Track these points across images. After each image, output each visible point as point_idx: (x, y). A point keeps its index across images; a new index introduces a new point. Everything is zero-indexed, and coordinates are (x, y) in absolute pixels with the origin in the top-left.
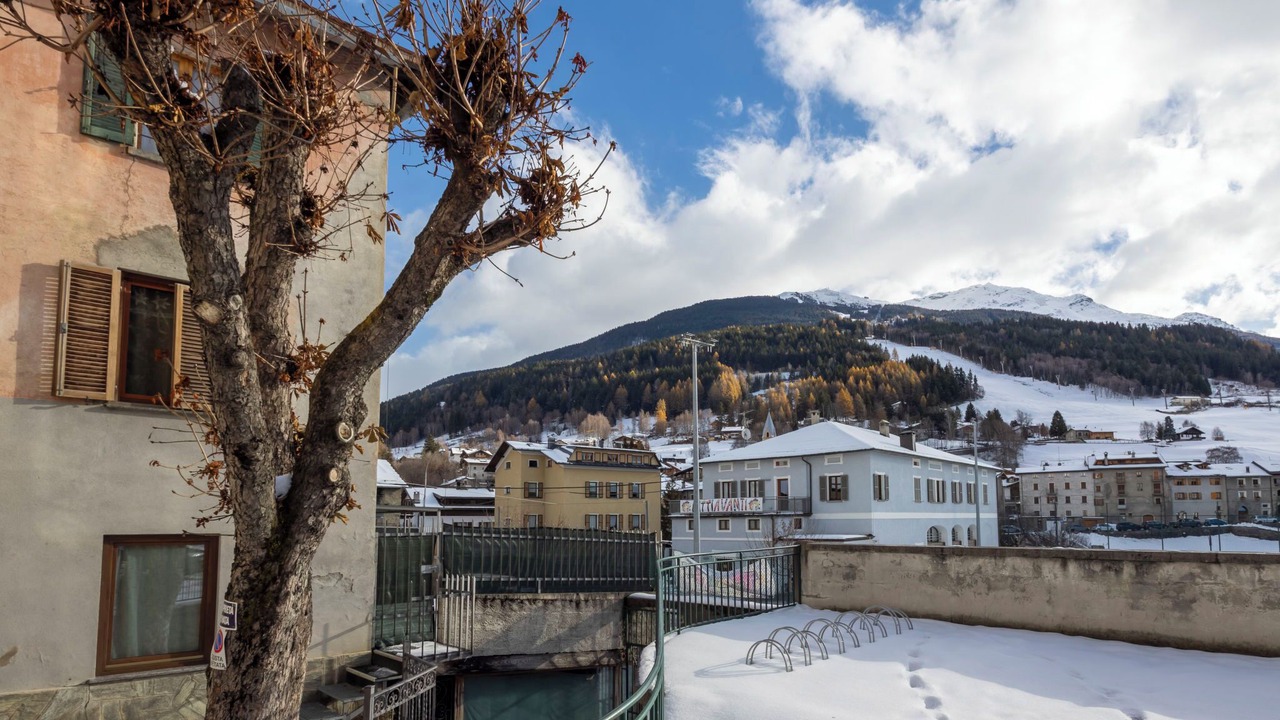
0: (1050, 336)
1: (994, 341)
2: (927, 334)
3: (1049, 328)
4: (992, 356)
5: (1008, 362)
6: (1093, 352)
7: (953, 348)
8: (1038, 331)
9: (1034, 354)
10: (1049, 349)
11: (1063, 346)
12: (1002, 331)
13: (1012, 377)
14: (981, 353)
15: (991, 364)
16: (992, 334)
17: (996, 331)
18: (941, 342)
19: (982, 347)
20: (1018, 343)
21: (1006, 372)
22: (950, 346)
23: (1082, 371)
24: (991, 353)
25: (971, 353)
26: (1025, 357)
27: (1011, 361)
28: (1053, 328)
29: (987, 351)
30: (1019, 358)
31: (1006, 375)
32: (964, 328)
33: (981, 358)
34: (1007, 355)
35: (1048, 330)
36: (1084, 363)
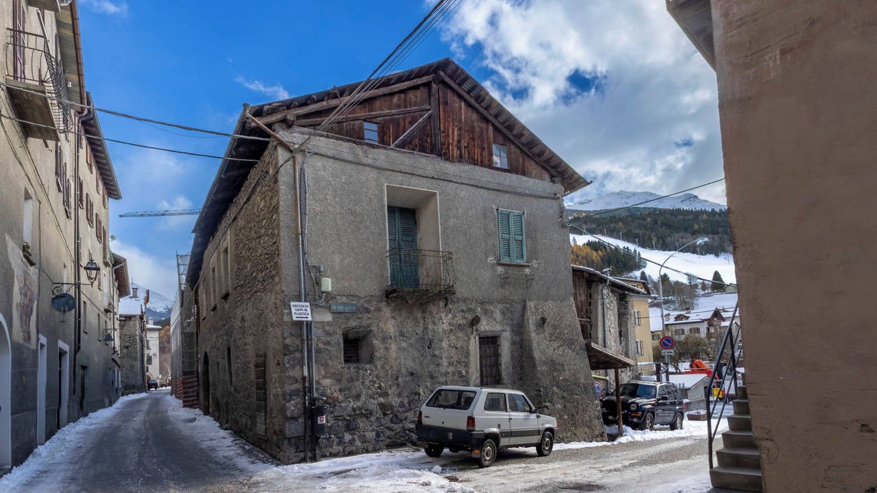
0: (684, 220)
1: (645, 227)
2: (594, 226)
3: (683, 215)
4: (645, 238)
5: (658, 241)
6: (720, 230)
7: (615, 234)
8: (675, 217)
9: (676, 234)
10: (686, 230)
11: (696, 227)
12: (649, 220)
13: (662, 252)
14: (637, 236)
15: (645, 244)
16: (642, 222)
17: (644, 219)
18: (605, 230)
19: (637, 232)
20: (662, 227)
21: (657, 248)
22: (613, 233)
23: (716, 243)
24: (644, 235)
25: (628, 237)
26: (670, 236)
27: (661, 241)
28: (686, 215)
29: (641, 235)
30: (666, 238)
31: (657, 251)
32: (620, 220)
33: (637, 240)
34: (657, 236)
35: (682, 217)
36: (716, 237)
